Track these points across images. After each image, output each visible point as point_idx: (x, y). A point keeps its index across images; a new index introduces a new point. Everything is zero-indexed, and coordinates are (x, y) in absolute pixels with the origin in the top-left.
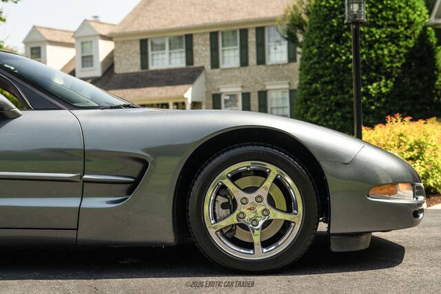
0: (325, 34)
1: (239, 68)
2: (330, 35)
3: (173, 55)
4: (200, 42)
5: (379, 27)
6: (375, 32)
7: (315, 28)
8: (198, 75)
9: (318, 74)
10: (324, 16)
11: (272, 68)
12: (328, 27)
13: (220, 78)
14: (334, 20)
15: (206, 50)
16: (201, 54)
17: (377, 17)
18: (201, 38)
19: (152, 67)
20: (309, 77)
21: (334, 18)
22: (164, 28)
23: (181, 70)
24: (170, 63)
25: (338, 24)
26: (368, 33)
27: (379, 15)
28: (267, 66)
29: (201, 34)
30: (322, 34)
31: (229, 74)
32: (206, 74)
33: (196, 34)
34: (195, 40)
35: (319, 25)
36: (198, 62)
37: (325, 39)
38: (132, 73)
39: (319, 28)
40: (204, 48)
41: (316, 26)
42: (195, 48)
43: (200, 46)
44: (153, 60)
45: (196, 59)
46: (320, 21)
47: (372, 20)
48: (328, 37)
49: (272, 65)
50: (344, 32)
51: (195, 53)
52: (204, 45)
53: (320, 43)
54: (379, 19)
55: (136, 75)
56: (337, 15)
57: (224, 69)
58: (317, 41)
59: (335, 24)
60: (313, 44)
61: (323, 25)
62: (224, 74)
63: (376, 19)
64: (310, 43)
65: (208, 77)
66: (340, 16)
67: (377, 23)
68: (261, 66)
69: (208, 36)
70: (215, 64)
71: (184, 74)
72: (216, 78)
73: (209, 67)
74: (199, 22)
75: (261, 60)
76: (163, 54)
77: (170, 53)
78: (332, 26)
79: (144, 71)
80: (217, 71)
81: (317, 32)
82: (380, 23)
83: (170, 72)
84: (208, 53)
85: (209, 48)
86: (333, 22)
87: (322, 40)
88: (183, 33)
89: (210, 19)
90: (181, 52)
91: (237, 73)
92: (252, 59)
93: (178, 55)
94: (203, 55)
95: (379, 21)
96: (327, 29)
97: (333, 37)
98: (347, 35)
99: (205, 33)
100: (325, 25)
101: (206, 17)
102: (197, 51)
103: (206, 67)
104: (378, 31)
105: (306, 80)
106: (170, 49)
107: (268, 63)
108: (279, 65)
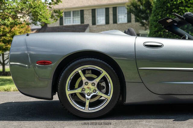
0: (164, 10)
1: (105, 25)
2: (167, 11)
3: (74, 19)
4: (87, 13)
5: (189, 7)
6: (187, 9)
7: (159, 7)
8: (87, 28)
9: (161, 28)
10: (163, 2)
11: (120, 25)
12: (165, 7)
13: (96, 29)
14: (168, 4)
15: (90, 17)
16: (87, 19)
17: (188, 3)
18: (87, 12)
19: (65, 24)
20: (156, 29)
21: (168, 3)
22: (71, 7)
23: (78, 26)
24: (73, 22)
25: (170, 6)
26: (184, 10)
27: (189, 2)
28: (118, 24)
29: (88, 10)
30: (163, 10)
31: (100, 28)
32: (90, 28)
33: (85, 10)
34: (85, 12)
35: (161, 6)
36: (86, 22)
37: (164, 12)
38: (55, 27)
39: (160, 7)
40: (89, 16)
41: (159, 6)
42: (85, 16)
43: (87, 15)
44: (65, 21)
45: (85, 21)
46: (162, 4)
47: (186, 4)
48: (166, 12)
49: (120, 24)
50: (173, 9)
51: (85, 18)
52: (89, 15)
53: (162, 14)
54: (189, 4)
55: (58, 28)
56: (170, 2)
57: (98, 25)
58: (160, 13)
59: (169, 6)
60: (158, 14)
61: (163, 6)
62: (98, 28)
63: (187, 4)
64: (156, 14)
65: (91, 29)
66: (171, 2)
67: (188, 5)
68: (115, 24)
69: (91, 11)
70: (94, 23)
71: (80, 27)
72: (94, 29)
73: (91, 24)
74: (87, 5)
75: (115, 21)
76: (70, 18)
77: (73, 18)
78: (167, 7)
79: (61, 26)
80: (95, 26)
81: (160, 9)
82: (189, 6)
83: (73, 27)
84: (91, 18)
85: (91, 16)
86: (168, 5)
87: (163, 13)
88: (79, 9)
89: (92, 3)
90: (78, 18)
91: (104, 27)
92: (111, 21)
93: (77, 19)
94: (89, 19)
95: (189, 5)
96: (165, 8)
97: (168, 11)
98: (175, 11)
99: (89, 9)
100: (164, 6)
101: (90, 2)
102: (85, 17)
103: (90, 24)
104: (189, 9)
105: (155, 30)
106: (73, 16)
107: (118, 23)
108: (123, 24)
